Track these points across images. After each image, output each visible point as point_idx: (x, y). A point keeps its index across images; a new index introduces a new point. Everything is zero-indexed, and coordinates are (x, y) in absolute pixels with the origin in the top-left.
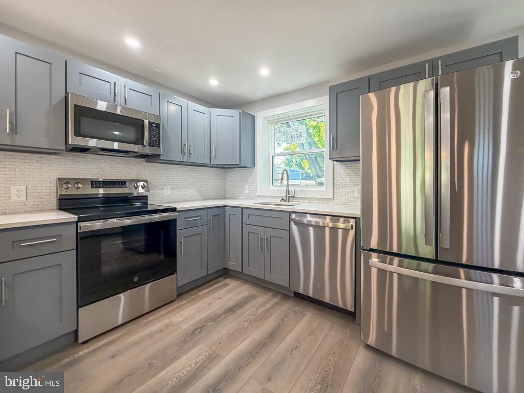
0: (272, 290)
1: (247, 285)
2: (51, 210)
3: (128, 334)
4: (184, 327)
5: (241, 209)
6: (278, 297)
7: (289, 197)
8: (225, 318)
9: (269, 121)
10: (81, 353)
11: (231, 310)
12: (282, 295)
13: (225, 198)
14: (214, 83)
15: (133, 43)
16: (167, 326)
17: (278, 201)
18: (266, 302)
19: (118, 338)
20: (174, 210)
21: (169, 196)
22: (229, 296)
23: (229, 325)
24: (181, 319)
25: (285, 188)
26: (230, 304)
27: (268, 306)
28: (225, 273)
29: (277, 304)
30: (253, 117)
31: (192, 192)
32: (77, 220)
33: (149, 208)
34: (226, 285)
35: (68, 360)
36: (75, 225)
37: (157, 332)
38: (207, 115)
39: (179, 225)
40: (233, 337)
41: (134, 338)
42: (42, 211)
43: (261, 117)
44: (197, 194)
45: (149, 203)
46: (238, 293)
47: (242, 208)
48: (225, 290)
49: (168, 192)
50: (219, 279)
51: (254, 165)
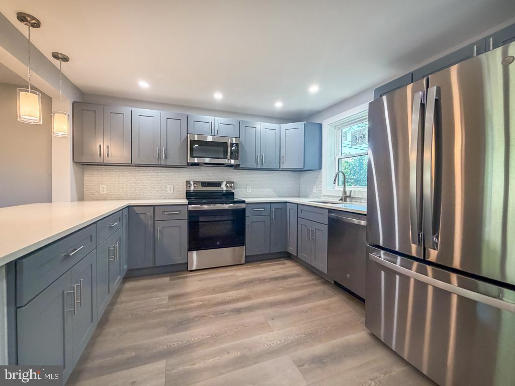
0: (316, 274)
1: (300, 267)
2: (184, 198)
3: (211, 273)
4: (240, 279)
5: (296, 205)
6: (319, 281)
7: (345, 198)
8: (268, 282)
9: (335, 126)
10: (188, 275)
11: (276, 279)
12: (324, 280)
13: (299, 196)
14: (279, 105)
15: (218, 96)
16: (232, 276)
17: (337, 200)
18: (307, 281)
19: (206, 274)
20: (244, 202)
21: (251, 193)
22: (281, 270)
23: (268, 286)
24: (241, 274)
25: (342, 189)
26: (278, 275)
27: (306, 284)
28: (288, 256)
29: (314, 285)
30: (321, 125)
31: (269, 191)
32: (187, 203)
33: (235, 200)
34: (284, 264)
35: (182, 276)
36: (187, 206)
37: (225, 277)
38: (277, 131)
39: (247, 213)
40: (266, 293)
41: (212, 276)
42: (180, 199)
43: (328, 124)
44: (272, 192)
45: (235, 197)
46: (289, 271)
47: (298, 204)
48: (281, 266)
49: (249, 190)
50: (281, 259)
51: (320, 168)
